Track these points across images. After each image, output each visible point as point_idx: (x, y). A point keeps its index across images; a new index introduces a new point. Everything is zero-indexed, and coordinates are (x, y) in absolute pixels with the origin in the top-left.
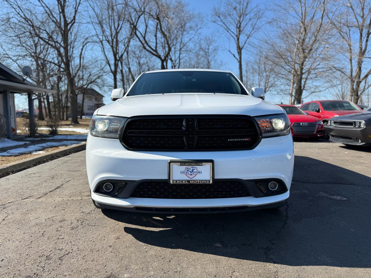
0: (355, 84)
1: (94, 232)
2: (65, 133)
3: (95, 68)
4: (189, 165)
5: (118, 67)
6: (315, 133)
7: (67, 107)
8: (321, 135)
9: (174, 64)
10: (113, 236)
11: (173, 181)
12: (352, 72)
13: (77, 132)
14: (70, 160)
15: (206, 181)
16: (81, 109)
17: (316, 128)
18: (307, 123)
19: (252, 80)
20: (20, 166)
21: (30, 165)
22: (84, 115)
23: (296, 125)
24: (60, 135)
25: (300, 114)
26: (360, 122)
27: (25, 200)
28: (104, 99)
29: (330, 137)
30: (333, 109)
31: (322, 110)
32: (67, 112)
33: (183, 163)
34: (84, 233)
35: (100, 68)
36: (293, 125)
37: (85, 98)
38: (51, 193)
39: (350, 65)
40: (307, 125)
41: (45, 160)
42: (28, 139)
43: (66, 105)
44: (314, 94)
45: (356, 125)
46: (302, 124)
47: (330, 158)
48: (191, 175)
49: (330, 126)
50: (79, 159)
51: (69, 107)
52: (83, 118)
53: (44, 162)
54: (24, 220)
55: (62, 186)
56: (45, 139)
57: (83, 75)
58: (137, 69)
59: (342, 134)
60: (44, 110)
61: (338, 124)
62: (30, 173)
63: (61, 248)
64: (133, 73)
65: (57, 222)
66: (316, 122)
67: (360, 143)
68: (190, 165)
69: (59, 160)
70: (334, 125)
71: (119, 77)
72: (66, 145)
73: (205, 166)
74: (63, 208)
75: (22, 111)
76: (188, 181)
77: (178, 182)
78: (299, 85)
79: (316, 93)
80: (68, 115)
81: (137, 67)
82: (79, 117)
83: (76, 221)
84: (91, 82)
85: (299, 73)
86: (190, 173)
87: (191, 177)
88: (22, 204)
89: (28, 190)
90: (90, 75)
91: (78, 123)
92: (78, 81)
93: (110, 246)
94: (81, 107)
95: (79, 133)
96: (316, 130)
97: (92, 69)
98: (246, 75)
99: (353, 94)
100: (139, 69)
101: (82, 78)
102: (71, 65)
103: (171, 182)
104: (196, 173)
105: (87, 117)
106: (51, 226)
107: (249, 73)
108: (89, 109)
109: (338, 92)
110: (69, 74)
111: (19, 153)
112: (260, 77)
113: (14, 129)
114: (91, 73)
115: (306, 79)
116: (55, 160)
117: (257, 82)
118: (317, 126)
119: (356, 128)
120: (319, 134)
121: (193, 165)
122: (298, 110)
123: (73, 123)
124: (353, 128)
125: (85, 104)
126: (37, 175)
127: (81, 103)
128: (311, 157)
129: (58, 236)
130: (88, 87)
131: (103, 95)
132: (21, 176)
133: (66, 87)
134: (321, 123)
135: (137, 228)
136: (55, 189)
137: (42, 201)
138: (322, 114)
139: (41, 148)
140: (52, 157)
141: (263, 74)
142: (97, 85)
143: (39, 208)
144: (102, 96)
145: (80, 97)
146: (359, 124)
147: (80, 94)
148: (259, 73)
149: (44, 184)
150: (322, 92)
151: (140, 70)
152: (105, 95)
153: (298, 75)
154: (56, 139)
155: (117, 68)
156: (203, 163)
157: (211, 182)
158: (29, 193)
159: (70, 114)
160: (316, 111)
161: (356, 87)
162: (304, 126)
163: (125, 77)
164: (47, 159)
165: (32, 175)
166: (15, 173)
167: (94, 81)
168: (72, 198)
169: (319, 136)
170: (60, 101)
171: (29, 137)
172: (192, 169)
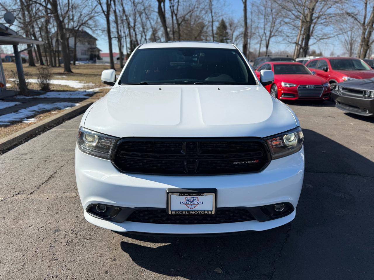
0: (366, 33)
1: (90, 250)
2: (59, 89)
3: (85, 7)
4: (189, 196)
5: (111, 6)
6: (321, 96)
7: (59, 52)
8: (326, 99)
9: (172, 4)
10: (109, 256)
11: (172, 212)
12: (365, 19)
13: (70, 87)
14: (64, 133)
15: (208, 211)
16: (74, 54)
17: (323, 91)
18: (313, 86)
19: (257, 23)
20: (10, 143)
21: (21, 140)
22: (77, 60)
23: (302, 87)
24: (53, 91)
25: (307, 73)
26: (370, 92)
27: (16, 197)
28: (97, 42)
29: (337, 103)
30: (342, 69)
31: (330, 69)
32: (59, 57)
33: (182, 193)
34: (79, 251)
35: (91, 7)
36: (299, 87)
37: (77, 42)
38: (44, 185)
39: (364, 10)
40: (313, 87)
41: (37, 132)
42: (19, 97)
43: (57, 50)
44: (322, 41)
45: (366, 95)
46: (308, 87)
47: (335, 133)
48: (192, 205)
49: (337, 92)
50: (73, 131)
51: (60, 51)
52: (76, 64)
53: (36, 135)
54: (16, 229)
55: (56, 175)
56: (36, 98)
57: (73, 16)
58: (131, 9)
59: (350, 102)
60: (34, 54)
61: (347, 91)
62: (21, 153)
63: (55, 274)
64: (127, 13)
65: (51, 232)
66: (322, 85)
67: (367, 114)
68: (191, 196)
69: (52, 132)
70: (342, 91)
71: (112, 18)
72: (59, 109)
73: (207, 196)
74: (56, 211)
75: (11, 54)
76: (189, 212)
77: (177, 212)
78: (307, 33)
79: (324, 40)
80: (60, 60)
81: (132, 6)
82: (72, 62)
83: (70, 232)
84: (82, 24)
85: (308, 19)
86: (190, 203)
87: (192, 207)
88: (13, 203)
89: (19, 181)
90: (81, 15)
91: (72, 72)
92: (69, 22)
93: (107, 272)
94: (74, 52)
95: (73, 88)
96: (322, 93)
97: (82, 9)
98: (250, 17)
99: (363, 43)
100: (133, 9)
101: (73, 19)
102: (59, 3)
103: (170, 213)
104: (197, 204)
105: (81, 63)
106: (44, 240)
107: (254, 15)
108: (82, 54)
109: (347, 38)
110: (57, 17)
111: (9, 122)
112: (266, 20)
113: (3, 84)
114: (82, 13)
115: (315, 23)
116: (48, 132)
117: (262, 26)
118: (324, 89)
119: (365, 98)
120: (325, 97)
121: (194, 196)
122: (305, 69)
123: (66, 72)
124: (362, 98)
125: (77, 48)
126: (29, 156)
127: (73, 47)
128: (315, 130)
129: (52, 256)
130: (80, 29)
131: (96, 38)
132: (12, 158)
133: (56, 28)
134: (328, 85)
135: (134, 243)
136: (48, 180)
137: (35, 199)
138: (330, 74)
139: (32, 113)
140: (44, 127)
141: (269, 16)
142: (89, 27)
143: (31, 209)
144: (96, 40)
145: (72, 41)
146: (369, 94)
147: (71, 37)
148: (265, 16)
149: (37, 171)
150: (330, 39)
151: (135, 10)
152: (98, 38)
153: (307, 21)
154: (48, 97)
155: (110, 8)
156: (205, 193)
157: (213, 213)
158: (20, 186)
159: (62, 59)
160: (324, 70)
161: (367, 36)
162: (310, 89)
163: (119, 18)
164: (39, 131)
165: (24, 156)
166: (6, 152)
167: (85, 23)
168: (66, 194)
169: (324, 99)
170: (50, 44)
171: (20, 94)
172: (192, 199)
